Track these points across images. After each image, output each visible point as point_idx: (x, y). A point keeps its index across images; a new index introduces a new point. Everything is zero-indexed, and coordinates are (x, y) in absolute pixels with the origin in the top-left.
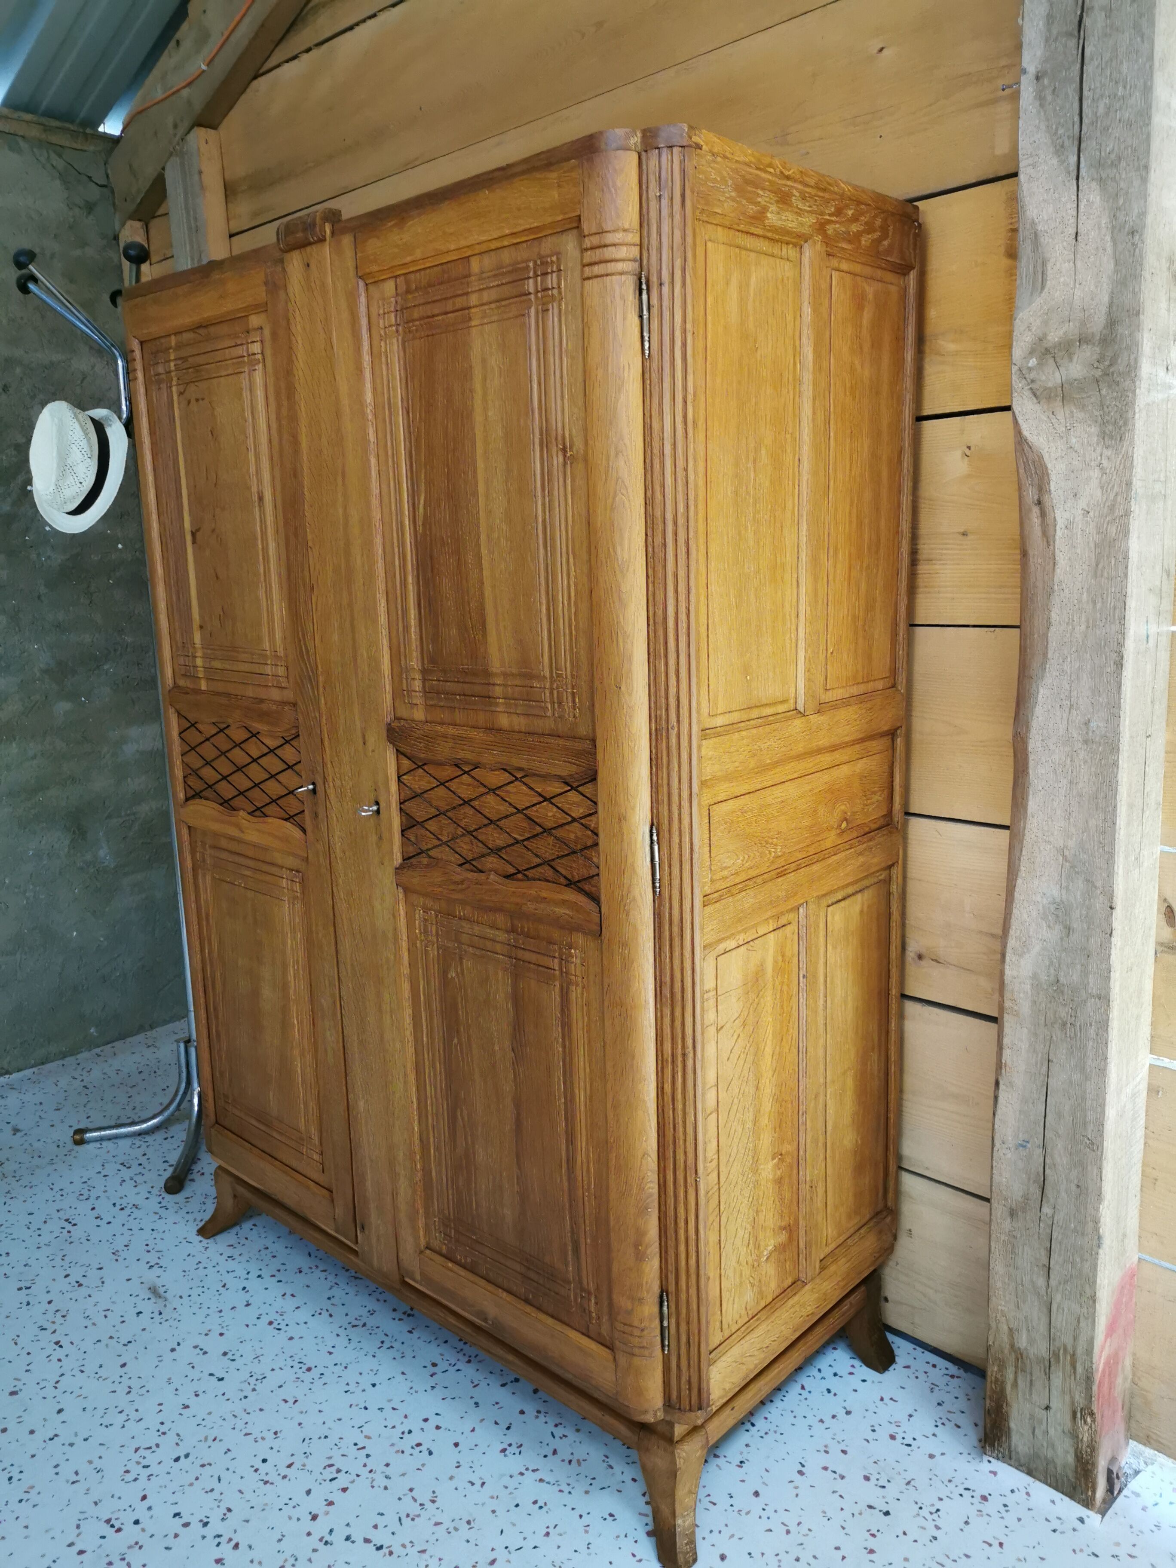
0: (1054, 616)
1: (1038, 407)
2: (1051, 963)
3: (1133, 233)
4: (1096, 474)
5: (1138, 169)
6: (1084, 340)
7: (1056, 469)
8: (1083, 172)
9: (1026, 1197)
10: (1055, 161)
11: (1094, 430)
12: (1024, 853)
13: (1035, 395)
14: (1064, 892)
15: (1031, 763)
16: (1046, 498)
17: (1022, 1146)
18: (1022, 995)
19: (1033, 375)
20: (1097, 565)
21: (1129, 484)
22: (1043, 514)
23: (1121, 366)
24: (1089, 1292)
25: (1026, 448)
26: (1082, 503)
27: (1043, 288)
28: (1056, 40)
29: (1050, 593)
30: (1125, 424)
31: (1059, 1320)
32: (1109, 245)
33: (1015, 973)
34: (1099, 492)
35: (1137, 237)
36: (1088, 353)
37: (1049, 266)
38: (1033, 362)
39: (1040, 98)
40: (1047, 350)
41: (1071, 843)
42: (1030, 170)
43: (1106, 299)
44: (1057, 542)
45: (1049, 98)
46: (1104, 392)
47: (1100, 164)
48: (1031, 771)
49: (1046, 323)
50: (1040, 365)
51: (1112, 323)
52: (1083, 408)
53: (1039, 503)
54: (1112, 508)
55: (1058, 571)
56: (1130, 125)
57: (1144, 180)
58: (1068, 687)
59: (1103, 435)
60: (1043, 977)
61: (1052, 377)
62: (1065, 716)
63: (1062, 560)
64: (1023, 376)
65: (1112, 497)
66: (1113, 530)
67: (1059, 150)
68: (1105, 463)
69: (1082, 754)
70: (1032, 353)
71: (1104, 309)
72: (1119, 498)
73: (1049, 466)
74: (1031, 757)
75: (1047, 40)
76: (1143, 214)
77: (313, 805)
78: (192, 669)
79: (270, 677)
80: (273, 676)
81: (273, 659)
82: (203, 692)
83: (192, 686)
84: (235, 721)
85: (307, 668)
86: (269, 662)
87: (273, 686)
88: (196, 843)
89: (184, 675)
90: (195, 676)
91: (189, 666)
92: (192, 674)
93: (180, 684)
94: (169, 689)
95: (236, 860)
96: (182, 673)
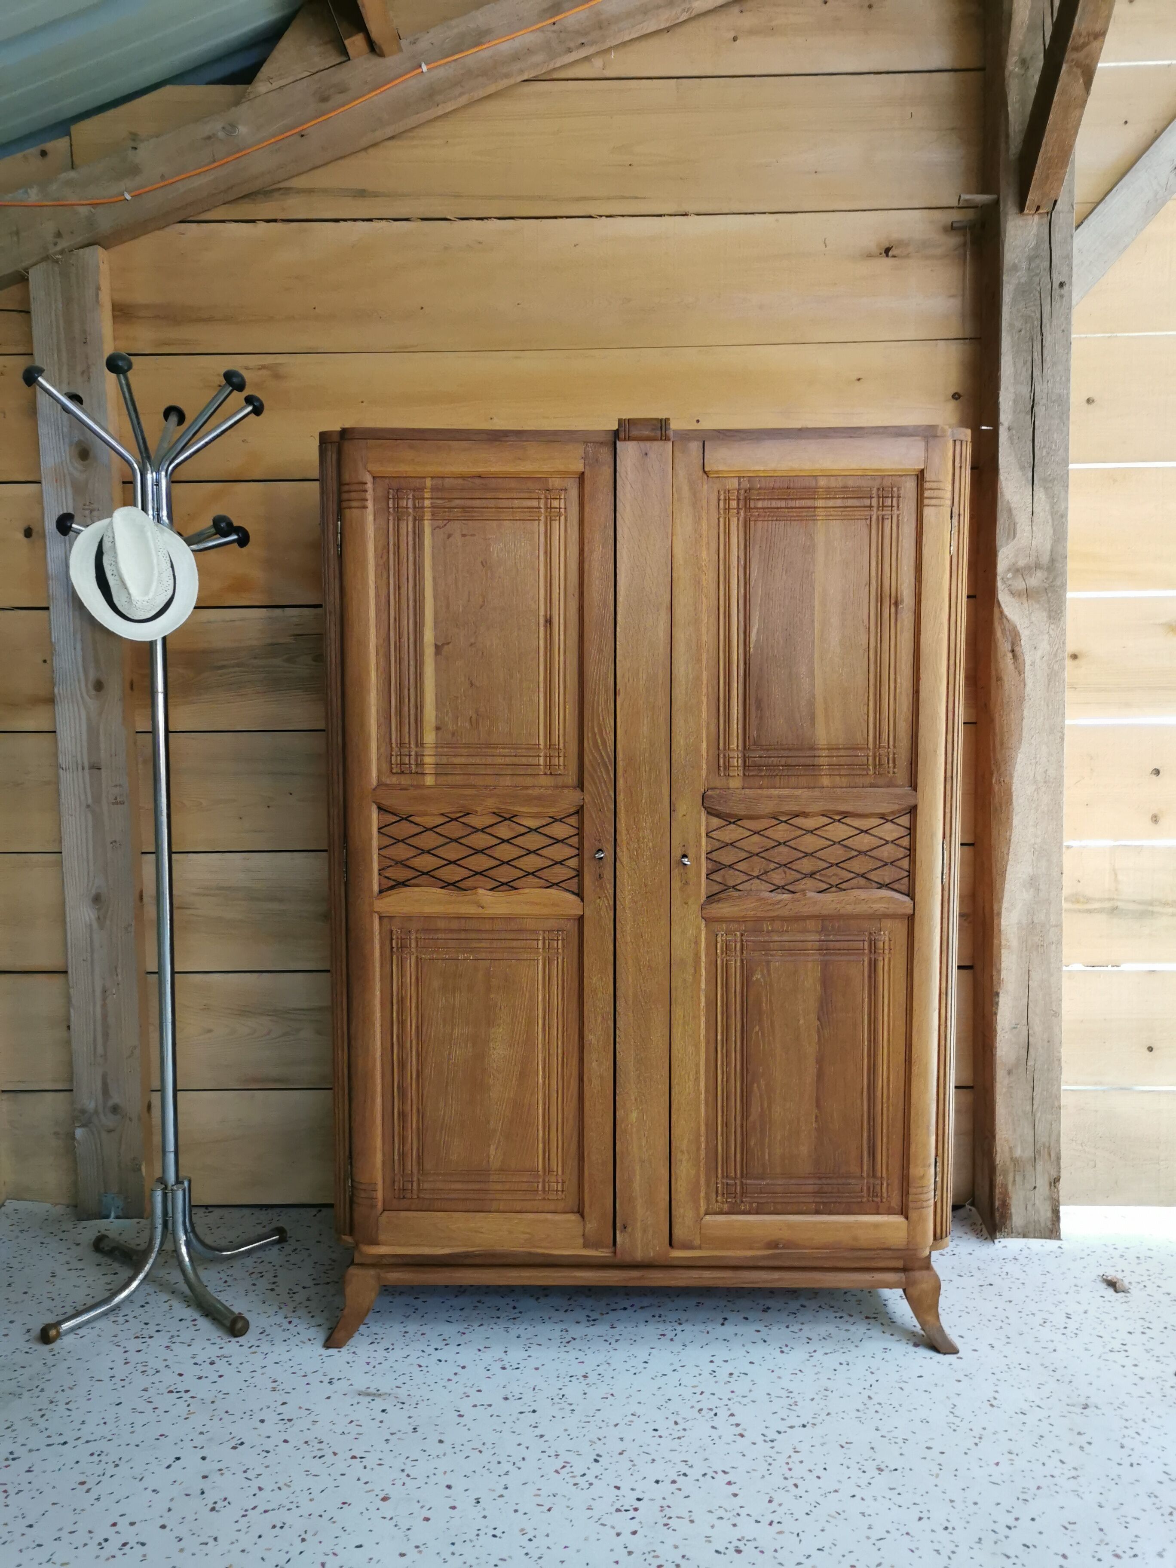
0: (1025, 713)
1: (1013, 599)
2: (1028, 913)
3: (1062, 516)
4: (1046, 637)
5: (1063, 486)
6: (1038, 566)
7: (1024, 634)
8: (1035, 482)
9: (1018, 1059)
10: (1020, 473)
11: (1045, 614)
12: (1011, 850)
13: (1012, 593)
14: (1035, 869)
15: (1014, 798)
16: (1017, 649)
17: (1014, 1028)
18: (1012, 935)
19: (1010, 582)
20: (1049, 685)
21: (1064, 643)
22: (1015, 657)
23: (1058, 583)
24: (1056, 1104)
25: (1005, 620)
26: (1039, 653)
27: (1014, 538)
28: (1019, 413)
29: (1021, 700)
30: (1061, 612)
31: (1040, 1128)
32: (1050, 521)
33: (1007, 923)
34: (1048, 647)
35: (1064, 520)
36: (1040, 574)
37: (1018, 526)
38: (1010, 575)
39: (1011, 438)
40: (1017, 570)
41: (1039, 840)
42: (1006, 475)
43: (1049, 547)
44: (1026, 673)
45: (1016, 441)
46: (1049, 595)
47: (1044, 480)
48: (1014, 801)
49: (1016, 556)
50: (1014, 577)
51: (1053, 560)
52: (1038, 602)
53: (1013, 651)
54: (1055, 655)
55: (1027, 689)
56: (1058, 464)
57: (1067, 492)
58: (1034, 752)
59: (1050, 617)
60: (1024, 922)
61: (1019, 584)
62: (1034, 767)
63: (1029, 681)
64: (1004, 582)
65: (1055, 649)
66: (1056, 667)
67: (1022, 468)
68: (1051, 632)
69: (1043, 789)
70: (1009, 570)
71: (1048, 553)
72: (1059, 651)
73: (1020, 631)
74: (1014, 794)
75: (1014, 412)
76: (1067, 508)
77: (598, 868)
78: (413, 767)
79: (542, 767)
80: (546, 765)
81: (548, 751)
82: (429, 787)
83: (409, 782)
84: (479, 809)
85: (602, 756)
86: (542, 754)
87: (545, 774)
88: (392, 931)
89: (397, 773)
90: (417, 773)
91: (410, 764)
92: (413, 771)
93: (388, 782)
94: (373, 787)
95: (463, 936)
96: (394, 771)
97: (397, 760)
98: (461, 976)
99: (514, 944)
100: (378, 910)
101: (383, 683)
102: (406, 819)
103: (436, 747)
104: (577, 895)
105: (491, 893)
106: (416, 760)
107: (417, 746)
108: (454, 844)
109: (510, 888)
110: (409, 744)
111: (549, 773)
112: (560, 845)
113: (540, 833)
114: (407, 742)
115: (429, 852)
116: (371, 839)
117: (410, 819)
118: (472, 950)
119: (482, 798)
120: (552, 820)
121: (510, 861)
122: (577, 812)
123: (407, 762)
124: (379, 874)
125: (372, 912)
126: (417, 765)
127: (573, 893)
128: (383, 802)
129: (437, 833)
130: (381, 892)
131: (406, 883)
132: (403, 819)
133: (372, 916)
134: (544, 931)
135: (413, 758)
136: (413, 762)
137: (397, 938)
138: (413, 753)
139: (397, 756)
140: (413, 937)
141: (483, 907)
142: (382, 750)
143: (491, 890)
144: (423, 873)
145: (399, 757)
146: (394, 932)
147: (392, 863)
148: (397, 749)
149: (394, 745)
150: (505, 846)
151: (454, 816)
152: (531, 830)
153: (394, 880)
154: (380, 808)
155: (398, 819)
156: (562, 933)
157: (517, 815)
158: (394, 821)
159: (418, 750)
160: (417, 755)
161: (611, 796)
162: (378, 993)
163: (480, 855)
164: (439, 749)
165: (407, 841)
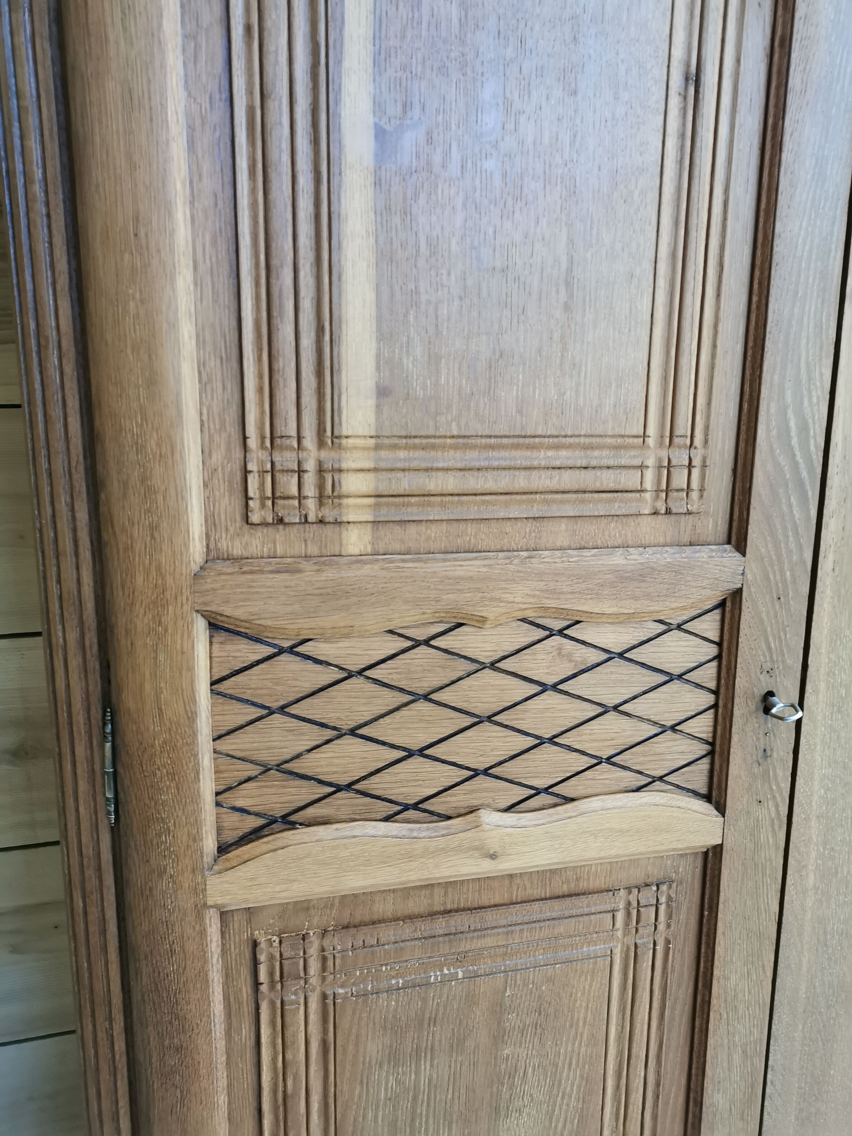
77: (761, 736)
78: (311, 504)
79: (648, 496)
80: (658, 491)
81: (664, 454)
82: (360, 559)
83: (298, 549)
84: (490, 612)
85: (795, 465)
86: (650, 462)
87: (656, 513)
88: (255, 944)
89: (264, 524)
90: (321, 522)
91: (301, 497)
92: (311, 518)
93: (237, 551)
94: (195, 568)
95: (440, 925)
96: (255, 518)
97: (262, 484)
98: (434, 1021)
99: (561, 928)
100: (220, 901)
101: (214, 243)
102: (291, 650)
103: (377, 447)
104: (708, 798)
105: (510, 818)
106: (321, 487)
107: (321, 444)
108: (422, 706)
109: (556, 800)
110: (299, 438)
111: (663, 511)
112: (676, 685)
113: (631, 660)
114: (293, 432)
115: (353, 732)
116: (192, 717)
117: (300, 649)
118: (461, 959)
119: (503, 585)
120: (662, 628)
121: (555, 736)
122: (722, 605)
123: (294, 491)
124: (218, 804)
125: (201, 908)
126: (321, 499)
127: (696, 794)
128: (227, 610)
129: (376, 681)
130: (223, 849)
131: (293, 818)
132: (281, 651)
133: (200, 917)
134: (629, 890)
135: (310, 479)
136: (310, 490)
137: (271, 958)
138: (310, 466)
139: (262, 473)
140: (313, 951)
141: (493, 856)
142: (217, 457)
143: (508, 809)
144: (339, 789)
145: (268, 478)
146: (263, 945)
147: (253, 770)
148: (264, 455)
149: (253, 443)
150: (550, 698)
151: (421, 634)
152: (611, 656)
153: (257, 814)
154: (214, 626)
155: (269, 651)
156: (670, 887)
157: (578, 622)
158: (258, 657)
159: (324, 454)
160: (321, 471)
161: (804, 563)
162: (222, 1099)
163: (486, 726)
164: (383, 454)
165: (293, 710)
